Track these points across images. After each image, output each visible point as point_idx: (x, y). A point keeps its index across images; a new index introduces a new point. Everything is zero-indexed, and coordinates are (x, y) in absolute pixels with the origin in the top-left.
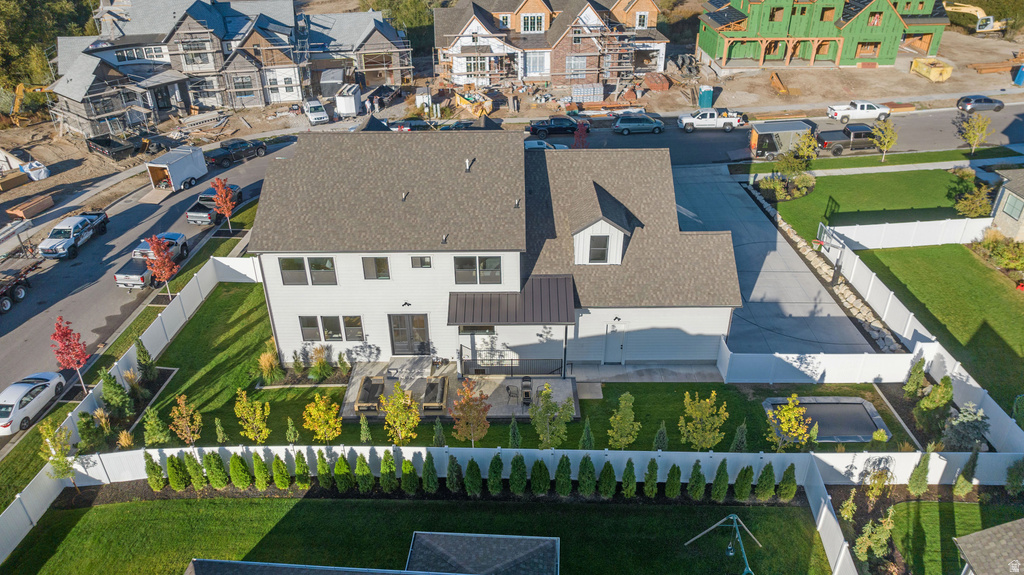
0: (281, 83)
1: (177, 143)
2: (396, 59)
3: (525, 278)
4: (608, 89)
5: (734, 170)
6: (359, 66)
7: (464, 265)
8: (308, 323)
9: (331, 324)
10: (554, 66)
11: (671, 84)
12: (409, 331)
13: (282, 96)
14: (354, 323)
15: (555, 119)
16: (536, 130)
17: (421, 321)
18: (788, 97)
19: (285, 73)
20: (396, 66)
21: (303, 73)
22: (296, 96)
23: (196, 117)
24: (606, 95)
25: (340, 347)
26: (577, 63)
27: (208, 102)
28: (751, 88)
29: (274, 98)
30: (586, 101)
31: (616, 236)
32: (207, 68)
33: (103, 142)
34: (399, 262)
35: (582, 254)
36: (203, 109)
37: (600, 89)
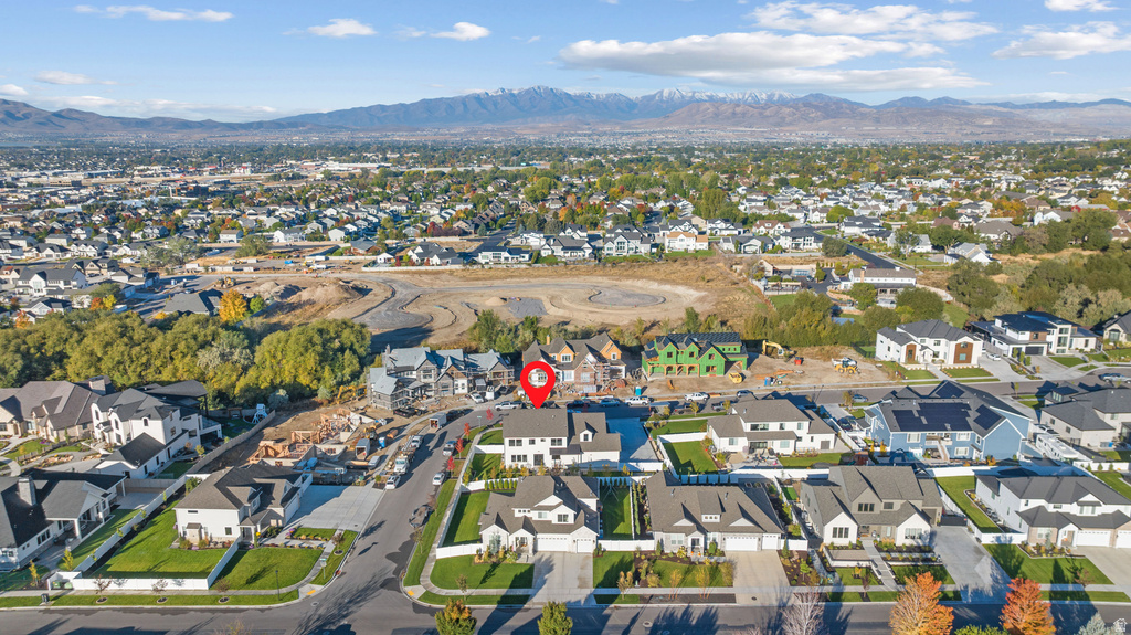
0: (460, 385)
1: (425, 412)
2: (506, 374)
3: (568, 444)
4: (599, 387)
5: (641, 420)
6: (490, 377)
7: (553, 441)
8: (513, 457)
9: (519, 457)
10: (576, 377)
11: (626, 384)
12: (539, 459)
13: (459, 391)
14: (525, 456)
15: (576, 401)
16: (569, 406)
17: (542, 456)
18: (673, 391)
19: (462, 381)
20: (506, 377)
21: (469, 381)
22: (465, 391)
23: (425, 401)
24: (598, 390)
25: (520, 464)
26: (586, 377)
27: (429, 394)
28: (659, 386)
29: (456, 392)
30: (590, 392)
31: (590, 434)
32: (431, 380)
33: (398, 411)
34: (538, 440)
35: (582, 439)
36: (428, 397)
37: (595, 388)
